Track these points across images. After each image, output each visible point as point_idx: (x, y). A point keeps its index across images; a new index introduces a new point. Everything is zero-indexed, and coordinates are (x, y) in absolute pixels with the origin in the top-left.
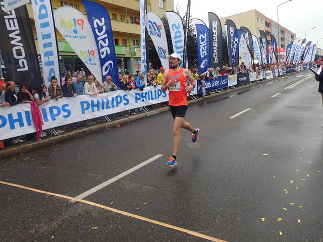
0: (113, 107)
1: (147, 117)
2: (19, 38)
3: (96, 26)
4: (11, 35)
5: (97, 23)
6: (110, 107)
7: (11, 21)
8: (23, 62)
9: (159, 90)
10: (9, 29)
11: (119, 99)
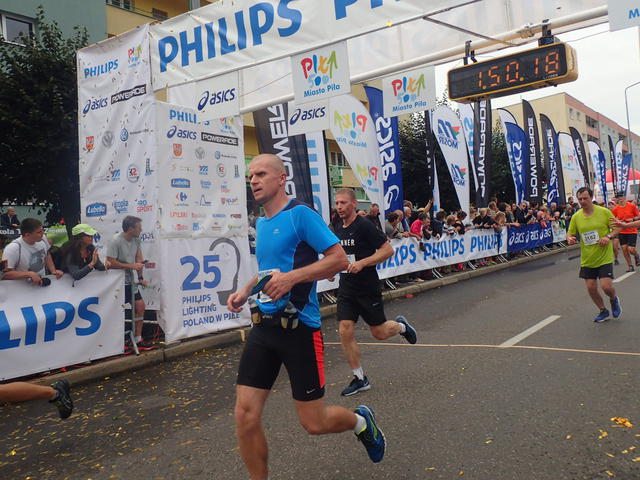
0: (398, 265)
1: (442, 286)
2: (287, 150)
3: (378, 129)
4: (277, 146)
5: (381, 123)
6: (393, 265)
7: (278, 125)
8: (290, 186)
9: (454, 241)
10: (274, 136)
11: (404, 250)
